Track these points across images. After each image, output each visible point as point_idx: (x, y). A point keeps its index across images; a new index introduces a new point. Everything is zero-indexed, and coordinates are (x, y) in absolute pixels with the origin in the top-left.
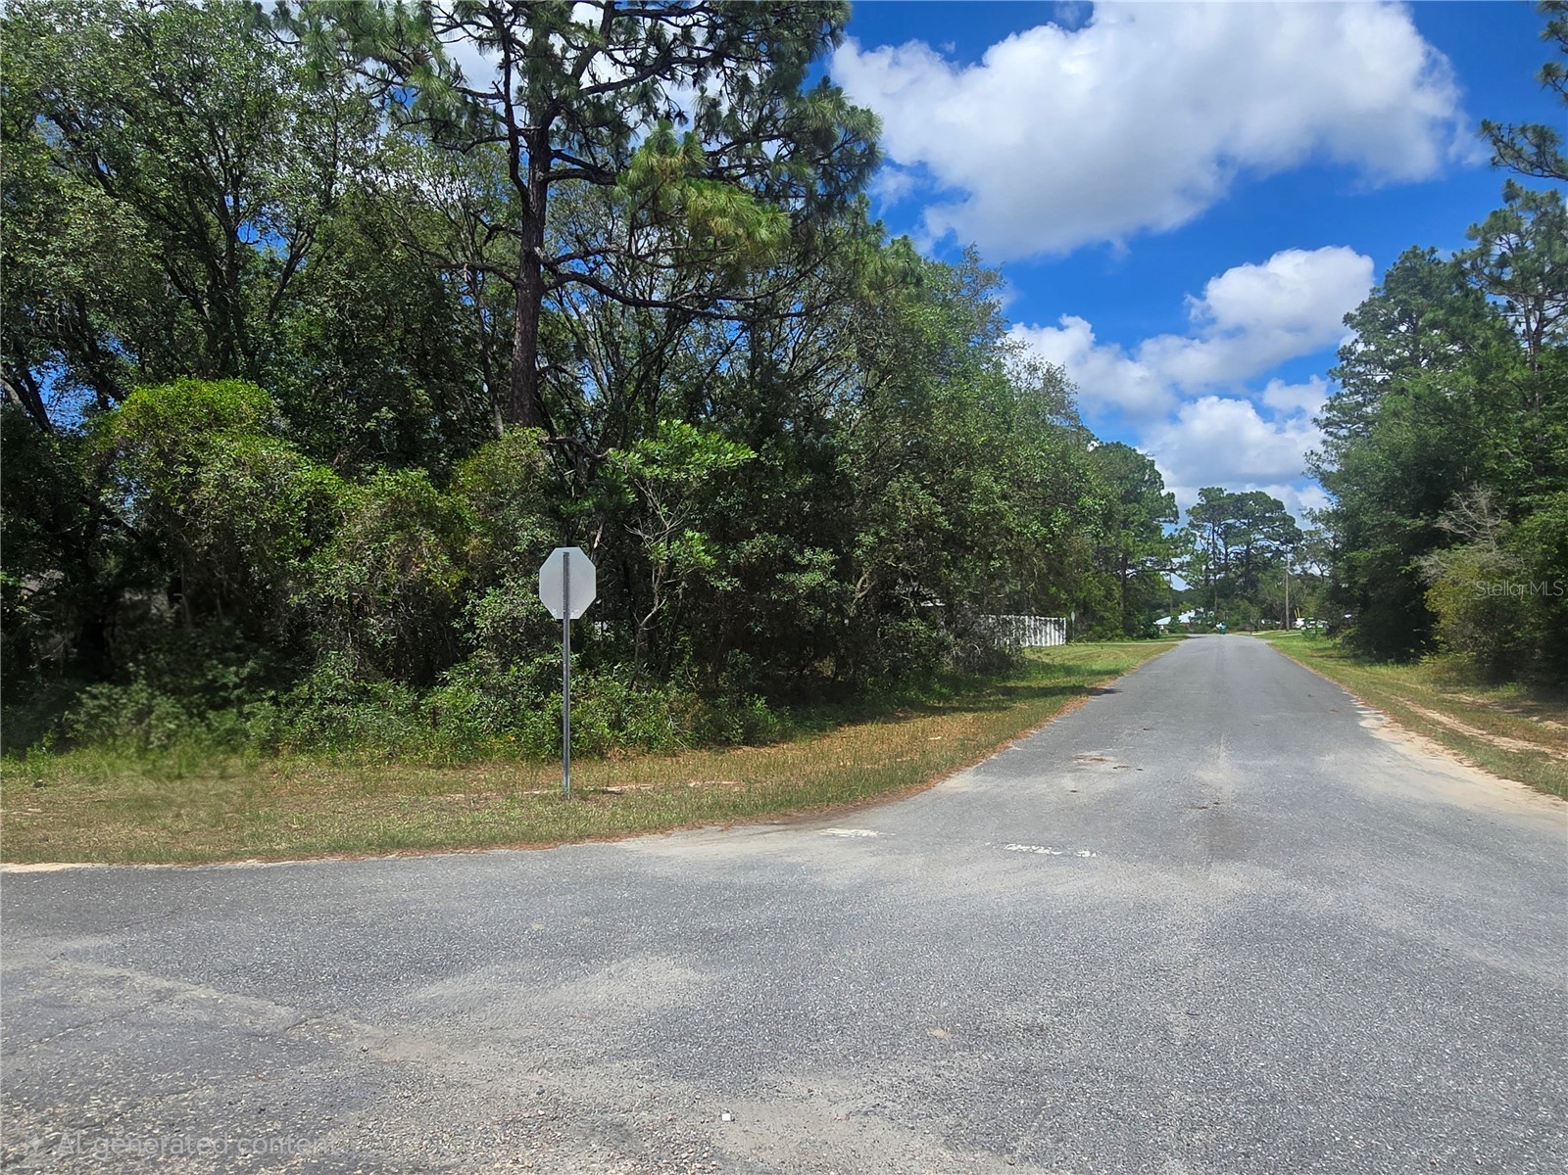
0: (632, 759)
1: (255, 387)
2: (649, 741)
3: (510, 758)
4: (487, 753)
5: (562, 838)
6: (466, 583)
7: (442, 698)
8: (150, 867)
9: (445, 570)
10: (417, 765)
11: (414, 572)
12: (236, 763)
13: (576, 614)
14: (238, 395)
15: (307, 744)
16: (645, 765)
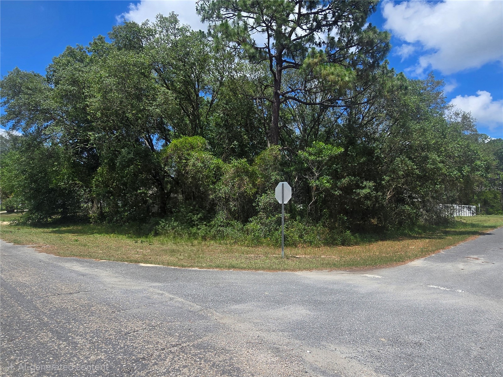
0: (305, 248)
1: (202, 138)
2: (311, 242)
3: (268, 245)
4: (262, 243)
5: (279, 269)
6: (257, 193)
7: (250, 226)
8: (173, 267)
9: (251, 189)
10: (241, 245)
11: (242, 189)
12: (196, 242)
13: (286, 202)
14: (198, 140)
15: (214, 238)
16: (309, 250)
